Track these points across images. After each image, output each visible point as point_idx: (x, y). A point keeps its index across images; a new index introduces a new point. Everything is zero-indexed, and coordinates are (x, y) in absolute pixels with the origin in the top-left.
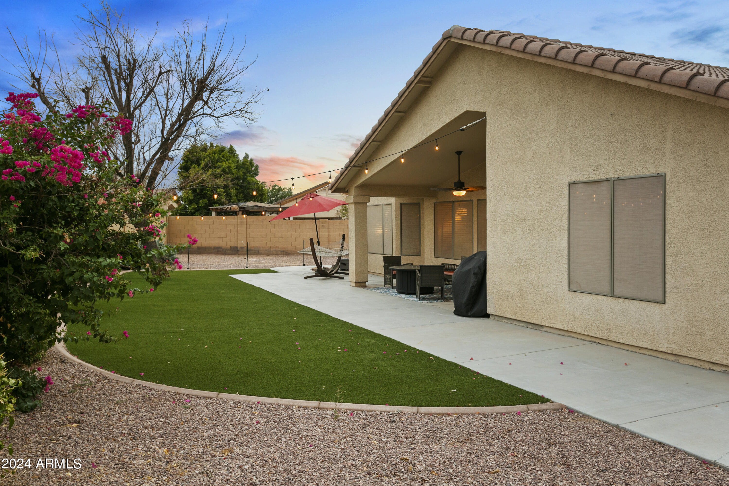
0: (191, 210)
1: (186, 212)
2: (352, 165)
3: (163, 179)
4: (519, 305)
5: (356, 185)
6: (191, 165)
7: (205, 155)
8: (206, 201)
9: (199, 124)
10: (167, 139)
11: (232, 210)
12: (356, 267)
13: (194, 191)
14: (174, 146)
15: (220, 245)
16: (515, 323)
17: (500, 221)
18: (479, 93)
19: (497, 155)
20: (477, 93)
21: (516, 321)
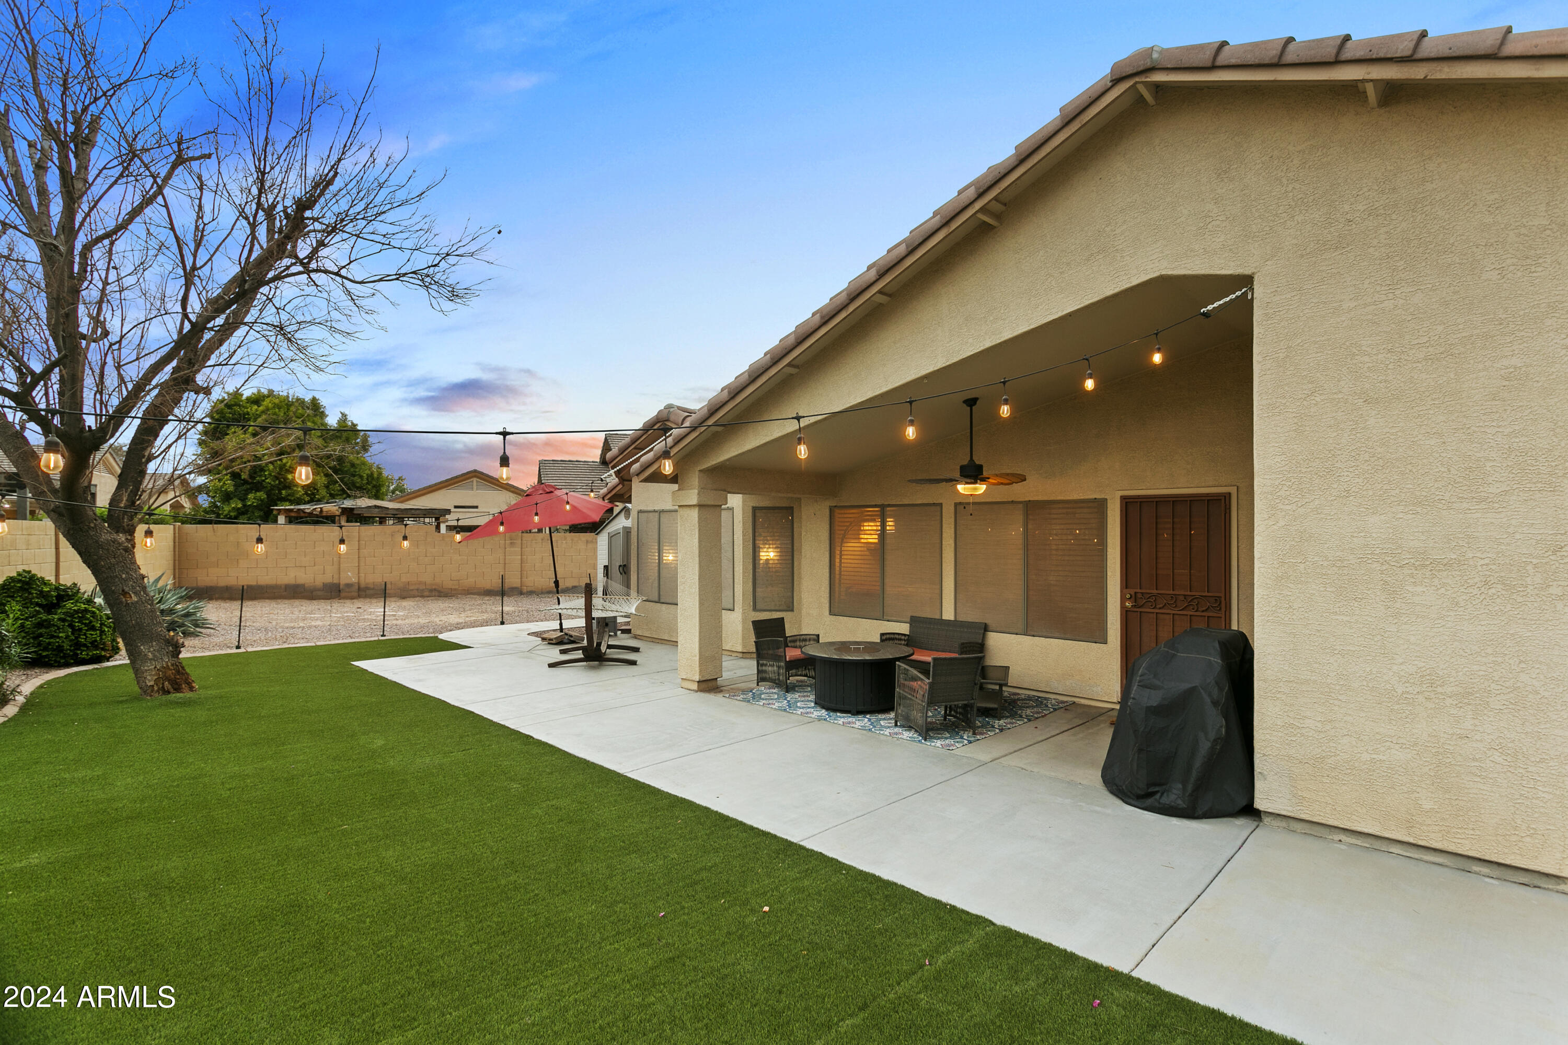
0: (230, 511)
1: (218, 515)
2: (710, 422)
3: (179, 438)
4: (1427, 805)
5: (702, 468)
6: (228, 426)
7: (257, 410)
8: (262, 495)
9: (287, 308)
10: (198, 328)
11: (324, 514)
12: (700, 648)
13: (235, 476)
14: (213, 356)
15: (300, 581)
16: (1396, 849)
17: (1325, 564)
18: (1218, 226)
19: (1310, 386)
20: (1209, 226)
21: (1399, 846)
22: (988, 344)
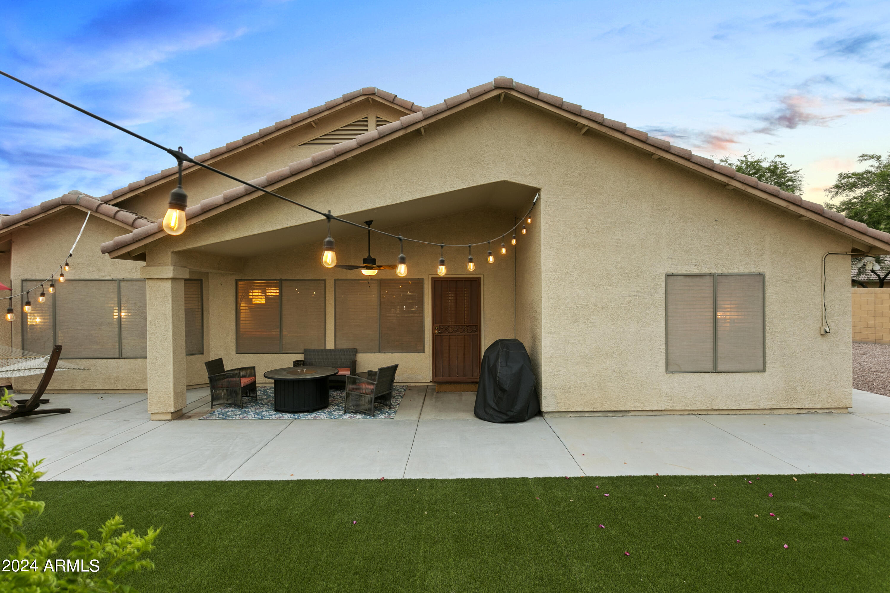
16: (587, 415)
17: (566, 309)
18: (528, 165)
19: (561, 238)
20: (525, 164)
21: (588, 413)
22: (418, 196)
